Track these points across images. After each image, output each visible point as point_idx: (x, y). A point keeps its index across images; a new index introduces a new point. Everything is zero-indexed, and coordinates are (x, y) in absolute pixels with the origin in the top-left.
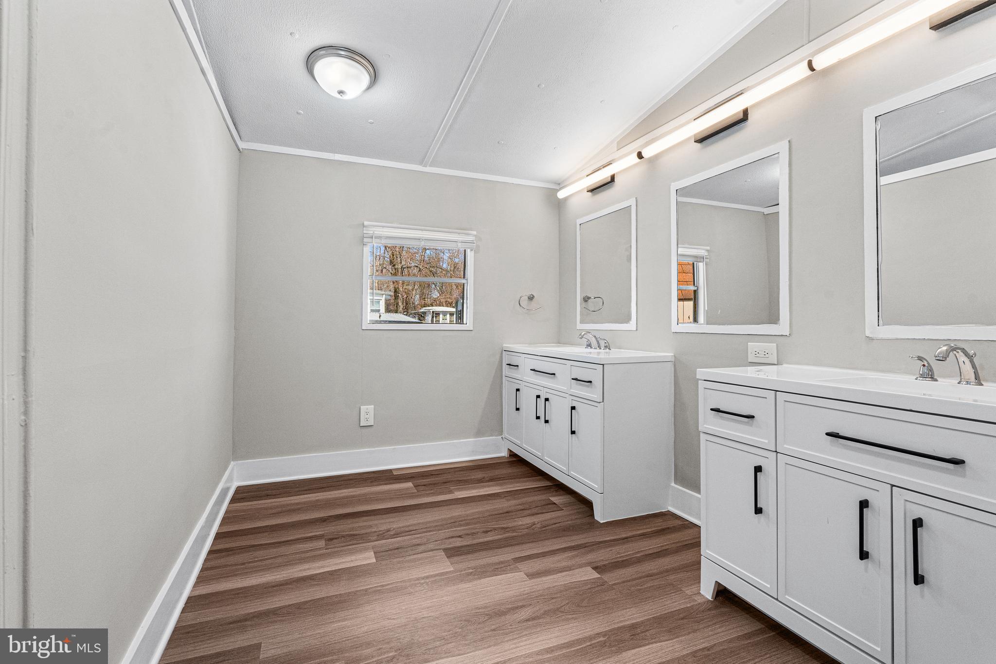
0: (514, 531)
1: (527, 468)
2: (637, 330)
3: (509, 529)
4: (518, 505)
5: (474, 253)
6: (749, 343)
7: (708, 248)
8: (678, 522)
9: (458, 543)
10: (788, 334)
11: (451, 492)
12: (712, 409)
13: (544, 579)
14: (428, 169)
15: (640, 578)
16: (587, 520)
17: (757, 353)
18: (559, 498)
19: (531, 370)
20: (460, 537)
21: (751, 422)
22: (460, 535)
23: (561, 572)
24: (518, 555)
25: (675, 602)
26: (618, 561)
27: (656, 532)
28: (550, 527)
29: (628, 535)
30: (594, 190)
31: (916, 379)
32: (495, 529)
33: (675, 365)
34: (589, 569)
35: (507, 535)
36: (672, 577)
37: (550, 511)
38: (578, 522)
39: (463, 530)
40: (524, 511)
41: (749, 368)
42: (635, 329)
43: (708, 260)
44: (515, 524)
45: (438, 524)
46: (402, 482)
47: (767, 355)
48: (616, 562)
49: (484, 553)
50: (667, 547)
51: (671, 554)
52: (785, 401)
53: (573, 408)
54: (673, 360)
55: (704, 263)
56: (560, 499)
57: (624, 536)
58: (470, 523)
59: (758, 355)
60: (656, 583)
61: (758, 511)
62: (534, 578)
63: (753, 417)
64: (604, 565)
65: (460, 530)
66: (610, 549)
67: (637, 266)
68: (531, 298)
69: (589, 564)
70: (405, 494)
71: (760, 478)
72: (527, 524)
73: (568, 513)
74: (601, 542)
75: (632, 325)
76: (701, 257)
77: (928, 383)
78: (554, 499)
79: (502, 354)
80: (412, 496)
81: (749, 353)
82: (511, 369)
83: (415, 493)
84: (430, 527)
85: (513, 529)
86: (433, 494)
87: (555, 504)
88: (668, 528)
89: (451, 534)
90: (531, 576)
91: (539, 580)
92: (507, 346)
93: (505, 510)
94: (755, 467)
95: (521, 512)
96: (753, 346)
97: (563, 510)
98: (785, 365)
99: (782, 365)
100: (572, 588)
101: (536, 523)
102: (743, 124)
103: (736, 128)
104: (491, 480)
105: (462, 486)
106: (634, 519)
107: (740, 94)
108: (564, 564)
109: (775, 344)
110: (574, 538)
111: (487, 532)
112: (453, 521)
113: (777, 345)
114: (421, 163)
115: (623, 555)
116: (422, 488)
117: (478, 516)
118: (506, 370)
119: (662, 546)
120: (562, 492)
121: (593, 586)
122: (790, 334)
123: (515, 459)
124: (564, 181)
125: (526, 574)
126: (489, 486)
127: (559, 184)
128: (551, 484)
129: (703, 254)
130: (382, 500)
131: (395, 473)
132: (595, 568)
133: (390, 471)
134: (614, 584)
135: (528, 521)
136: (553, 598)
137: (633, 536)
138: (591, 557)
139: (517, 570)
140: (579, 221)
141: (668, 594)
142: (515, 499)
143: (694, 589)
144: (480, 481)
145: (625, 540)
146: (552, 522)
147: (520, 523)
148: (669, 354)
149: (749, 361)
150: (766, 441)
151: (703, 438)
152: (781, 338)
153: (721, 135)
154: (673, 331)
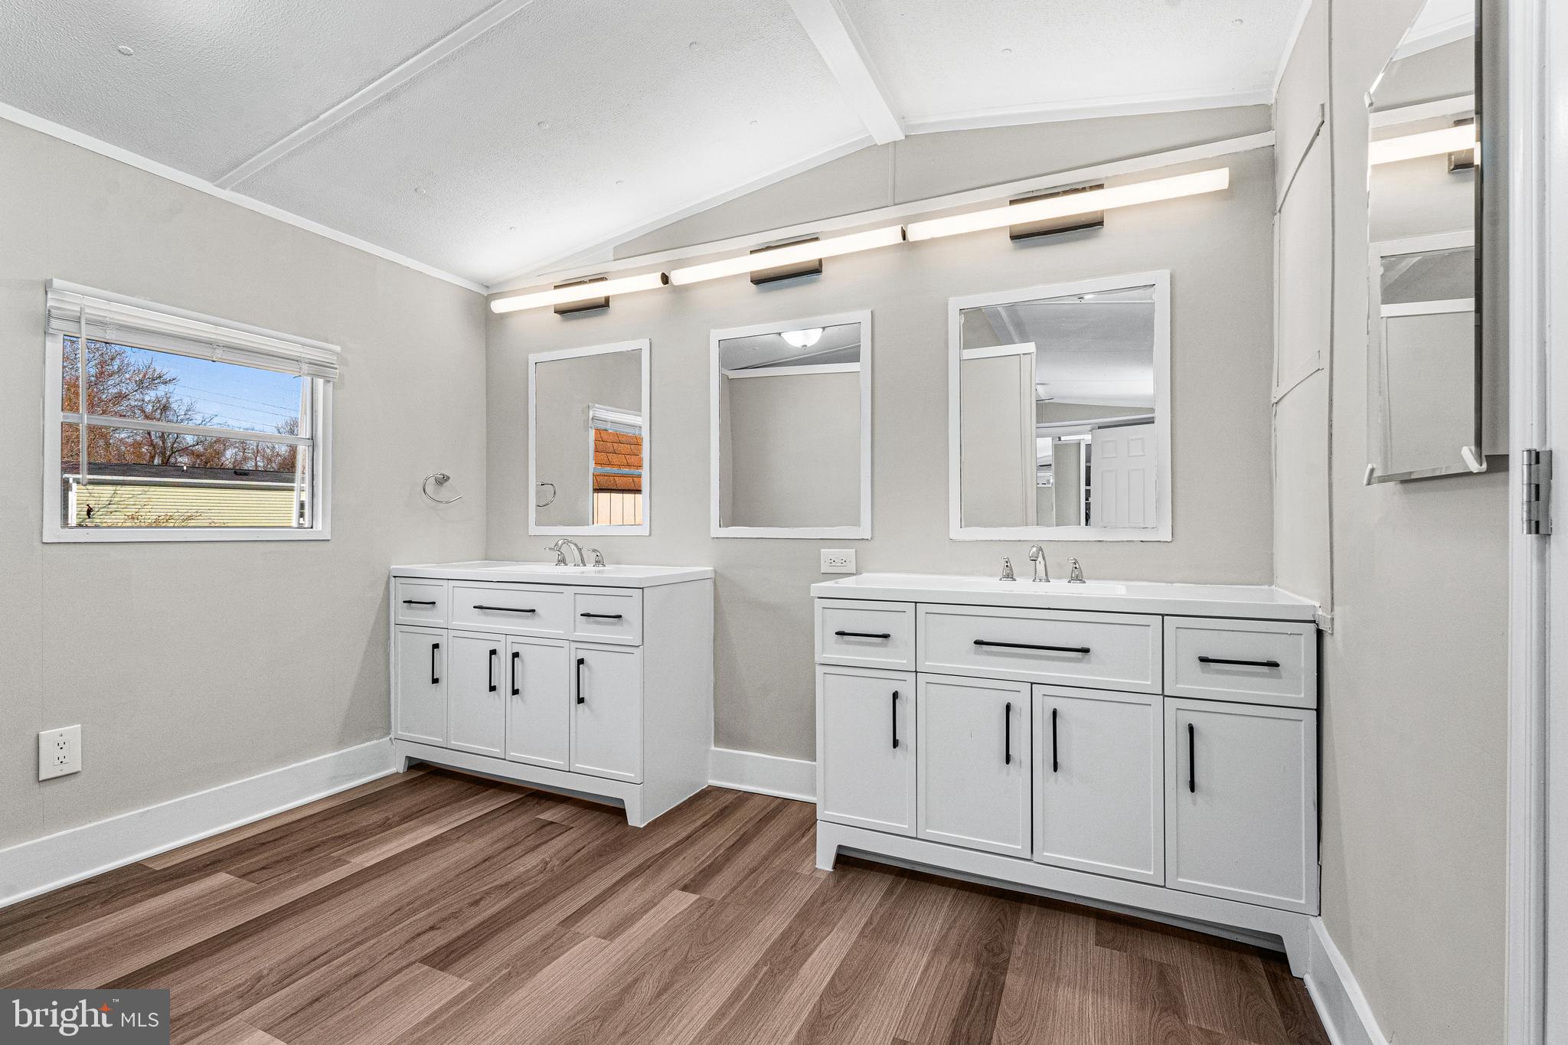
0: (522, 884)
1: (457, 783)
2: (650, 535)
3: (511, 886)
4: (495, 842)
5: (333, 388)
6: (822, 550)
8: (730, 797)
9: (440, 939)
10: (869, 538)
11: (340, 862)
12: (836, 633)
13: (631, 930)
14: (227, 195)
15: (746, 878)
16: (618, 831)
17: (832, 562)
18: (553, 811)
19: (474, 607)
20: (432, 928)
21: (885, 642)
22: (429, 925)
23: (646, 912)
24: (561, 915)
25: (801, 889)
26: (705, 868)
27: (718, 816)
28: (575, 858)
29: (689, 832)
30: (566, 312)
31: (1000, 580)
32: (488, 893)
33: (715, 583)
34: (677, 893)
35: (516, 895)
36: (777, 862)
37: (553, 836)
38: (611, 836)
39: (429, 915)
40: (514, 848)
44: (515, 873)
45: (366, 925)
46: (195, 880)
47: (844, 564)
48: (701, 871)
49: (503, 936)
50: (744, 830)
51: (755, 837)
52: (927, 613)
53: (581, 662)
54: (713, 576)
56: (554, 814)
57: (684, 834)
58: (431, 900)
59: (833, 564)
60: (766, 876)
62: (615, 938)
63: (889, 636)
64: (692, 880)
65: (422, 918)
66: (683, 857)
68: (441, 481)
69: (673, 886)
70: (230, 899)
71: (900, 707)
72: (535, 867)
73: (582, 831)
74: (663, 853)
77: (1009, 583)
78: (546, 816)
79: (388, 583)
80: (247, 898)
81: (822, 561)
82: (413, 608)
83: (252, 889)
84: (355, 936)
85: (519, 882)
86: (305, 877)
87: (552, 823)
88: (726, 807)
89: (413, 931)
90: (611, 934)
91: (624, 936)
92: (397, 567)
93: (480, 858)
94: (892, 694)
95: (508, 852)
96: (826, 553)
97: (572, 828)
98: (865, 575)
99: (861, 574)
100: (680, 926)
101: (548, 859)
102: (814, 277)
103: (805, 278)
104: (407, 818)
105: (355, 846)
106: (679, 808)
107: (814, 238)
108: (640, 900)
109: (854, 550)
110: (623, 860)
111: (476, 903)
112: (393, 909)
113: (856, 551)
114: (214, 177)
115: (703, 858)
116: (265, 874)
117: (436, 883)
118: (399, 613)
119: (737, 831)
120: (550, 803)
121: (702, 912)
122: (871, 538)
123: (421, 773)
124: (500, 284)
125: (599, 937)
126: (412, 830)
127: (487, 287)
128: (521, 796)
130: (181, 928)
131: (157, 866)
132: (685, 888)
133: (138, 866)
134: (724, 898)
135: (532, 861)
136: (666, 950)
137: (696, 831)
138: (667, 877)
139: (578, 938)
140: (533, 358)
141: (788, 884)
142: (482, 835)
143: (808, 865)
144: (385, 826)
145: (689, 840)
146: (571, 849)
147: (522, 869)
148: (707, 569)
149: (822, 571)
151: (820, 671)
152: (861, 542)
153: (786, 281)
154: (712, 536)
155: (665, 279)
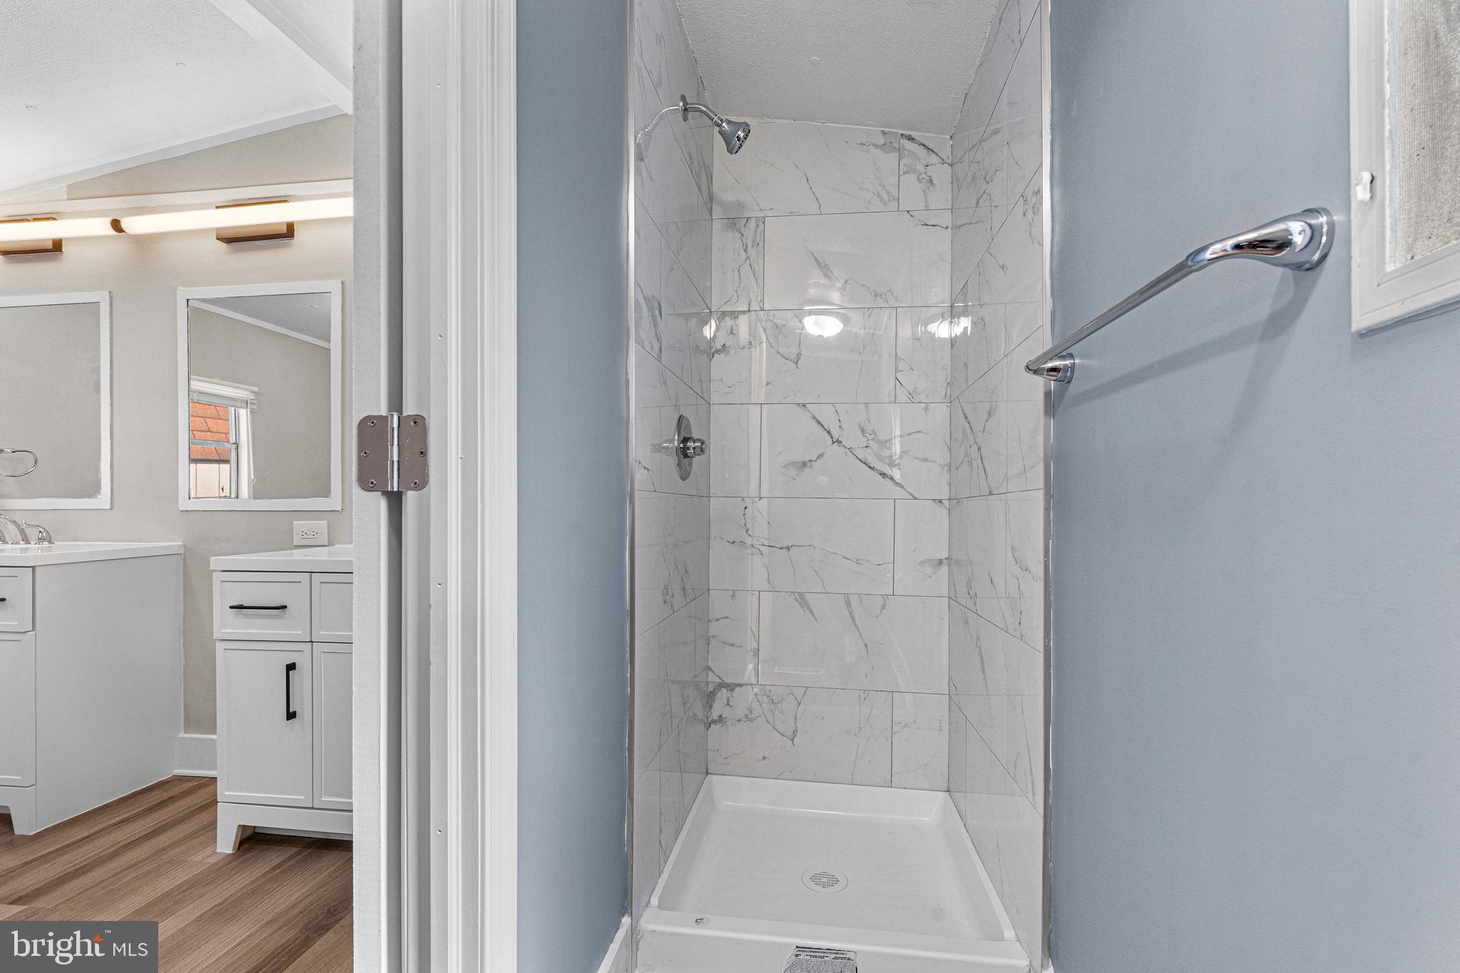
2: (112, 508)
6: (295, 522)
7: (256, 389)
10: (340, 509)
12: (231, 607)
17: (304, 534)
21: (283, 613)
27: (149, 809)
30: (9, 253)
33: (184, 559)
36: (173, 852)
41: (294, 551)
42: (109, 507)
43: (255, 407)
47: (316, 536)
48: (61, 877)
52: (321, 582)
54: (182, 552)
55: (248, 410)
59: (305, 536)
61: (291, 715)
63: (285, 607)
64: (36, 890)
67: (112, 405)
71: (293, 676)
74: (29, 863)
75: (103, 500)
76: (242, 401)
81: (295, 534)
94: (287, 665)
96: (299, 524)
98: (337, 546)
99: (333, 544)
102: (286, 241)
103: (277, 241)
107: (282, 200)
109: (326, 521)
113: (328, 522)
122: (342, 509)
129: (246, 396)
143: (208, 851)
148: (177, 544)
149: (295, 544)
150: (299, 633)
151: (220, 646)
152: (333, 513)
153: (258, 243)
154: (181, 509)
155: (116, 225)
